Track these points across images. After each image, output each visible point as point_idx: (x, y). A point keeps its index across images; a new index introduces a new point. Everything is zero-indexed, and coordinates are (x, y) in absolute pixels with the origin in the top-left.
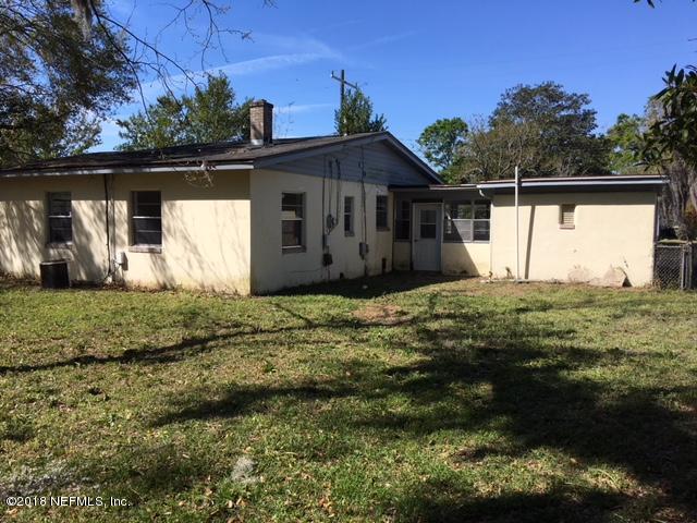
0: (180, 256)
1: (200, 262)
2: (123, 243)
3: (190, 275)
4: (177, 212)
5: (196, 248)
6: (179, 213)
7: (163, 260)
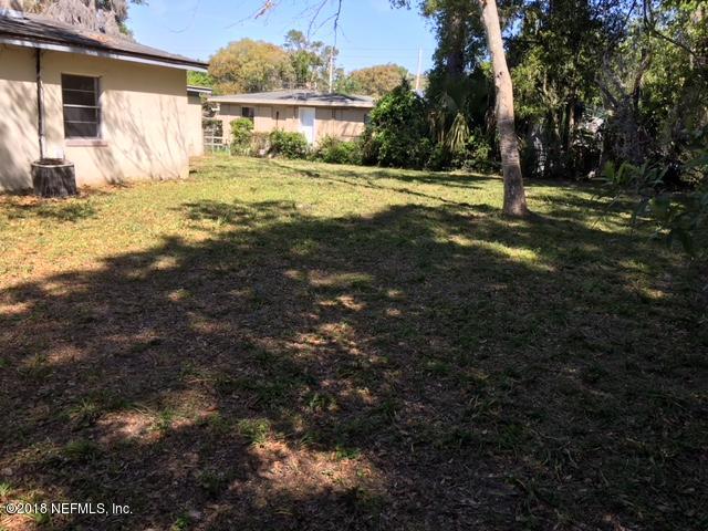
0: (127, 149)
1: (148, 154)
2: (58, 135)
3: (138, 167)
4: (124, 104)
5: (144, 139)
6: (126, 104)
7: (110, 154)
